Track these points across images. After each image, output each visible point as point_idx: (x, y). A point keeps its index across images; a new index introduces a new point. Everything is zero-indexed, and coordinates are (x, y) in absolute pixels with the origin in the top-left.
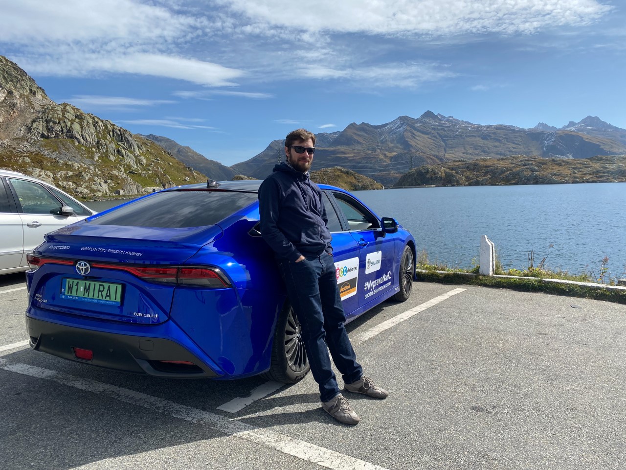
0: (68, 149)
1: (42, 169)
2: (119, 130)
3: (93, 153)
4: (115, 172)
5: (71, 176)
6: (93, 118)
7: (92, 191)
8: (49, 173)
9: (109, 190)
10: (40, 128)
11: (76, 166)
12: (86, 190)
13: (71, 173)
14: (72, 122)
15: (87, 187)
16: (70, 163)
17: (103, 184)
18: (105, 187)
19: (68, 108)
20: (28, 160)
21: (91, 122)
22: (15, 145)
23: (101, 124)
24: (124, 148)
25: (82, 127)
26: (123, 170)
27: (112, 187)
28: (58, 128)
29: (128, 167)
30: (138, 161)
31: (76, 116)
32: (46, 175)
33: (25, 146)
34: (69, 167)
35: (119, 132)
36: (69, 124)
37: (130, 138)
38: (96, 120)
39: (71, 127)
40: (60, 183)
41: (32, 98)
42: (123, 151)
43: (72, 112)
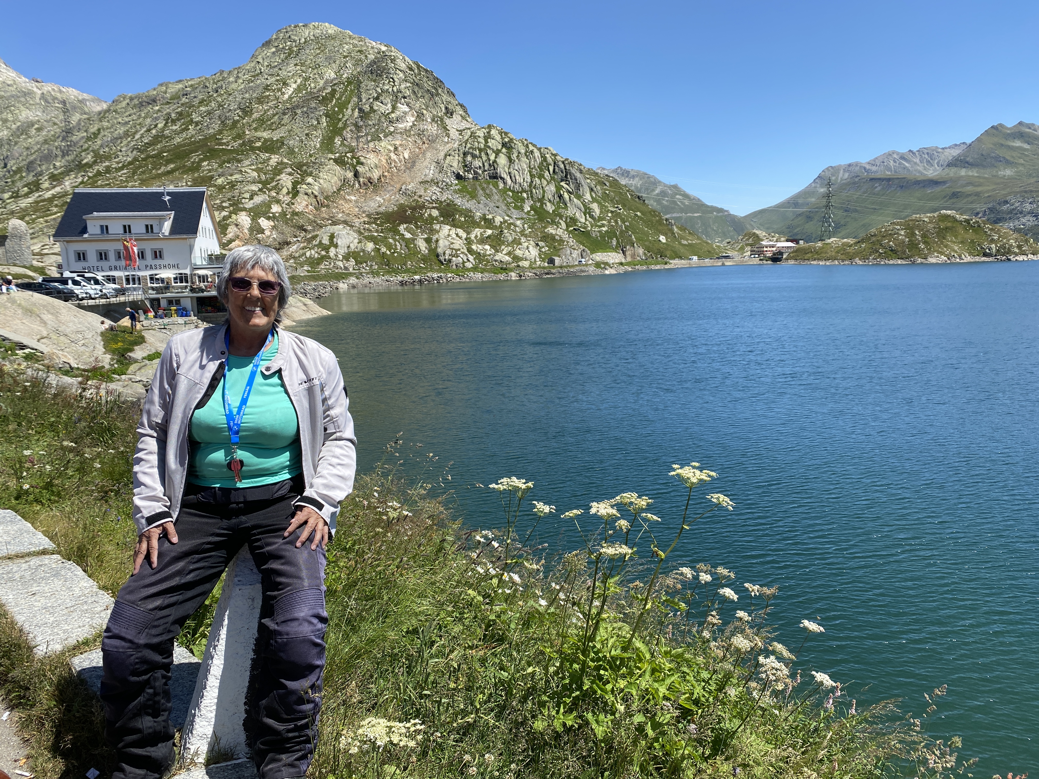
0: (488, 196)
1: (451, 226)
2: (563, 162)
3: (523, 200)
4: (551, 230)
5: (489, 237)
6: (527, 146)
7: (516, 259)
8: (461, 232)
9: (540, 257)
10: (455, 164)
11: (498, 220)
12: (507, 258)
13: (489, 232)
14: (497, 152)
15: (509, 254)
16: (490, 217)
17: (531, 248)
18: (534, 252)
19: (493, 132)
20: (435, 213)
21: (523, 151)
22: (422, 192)
23: (537, 154)
24: (569, 192)
25: (511, 161)
26: (564, 225)
27: (545, 253)
28: (477, 163)
29: (573, 220)
30: (588, 211)
31: (504, 145)
32: (457, 235)
33: (433, 193)
34: (489, 223)
35: (562, 166)
36: (492, 157)
37: (578, 175)
38: (531, 147)
39: (495, 161)
40: (474, 247)
41: (447, 121)
42: (566, 196)
43: (498, 137)
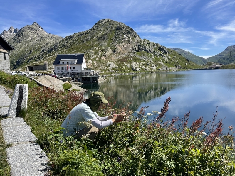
0: (144, 55)
1: (136, 62)
2: (162, 47)
3: (152, 55)
4: (159, 62)
5: (144, 64)
6: (153, 43)
7: (151, 69)
9: (156, 68)
10: (136, 48)
11: (146, 60)
12: (148, 69)
13: (144, 63)
16: (144, 59)
17: (154, 66)
18: (155, 67)
19: (145, 41)
20: (132, 59)
21: (152, 45)
22: (129, 54)
23: (155, 45)
25: (149, 47)
26: (162, 61)
27: (157, 68)
28: (142, 48)
29: (164, 60)
30: (168, 58)
31: (148, 43)
32: (137, 64)
33: (132, 55)
34: (144, 61)
36: (145, 46)
37: (165, 50)
38: (154, 44)
40: (141, 66)
41: (135, 39)
42: (162, 54)
43: (146, 42)
